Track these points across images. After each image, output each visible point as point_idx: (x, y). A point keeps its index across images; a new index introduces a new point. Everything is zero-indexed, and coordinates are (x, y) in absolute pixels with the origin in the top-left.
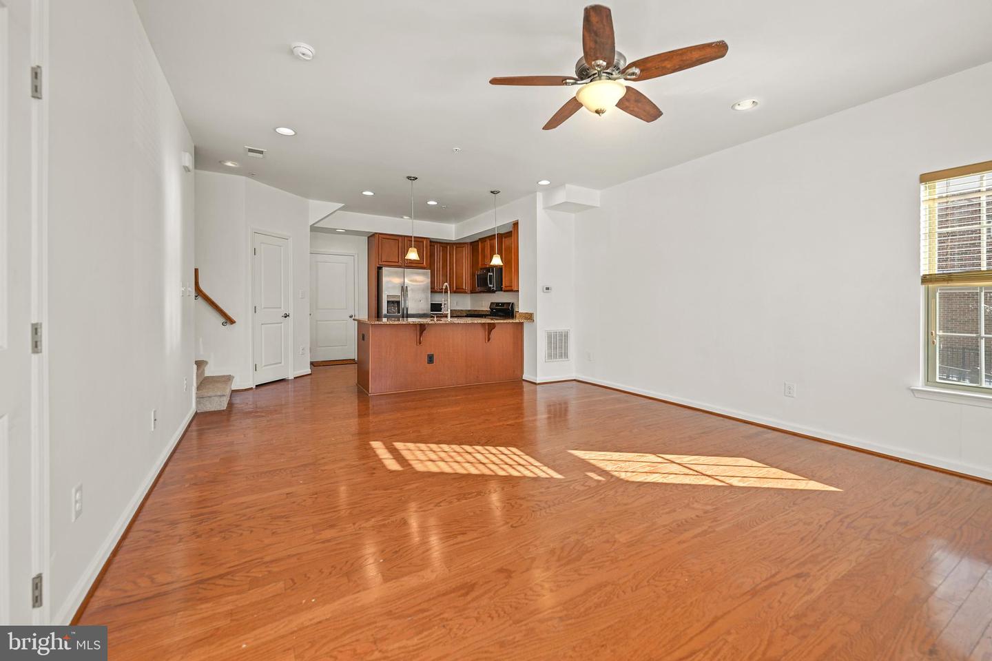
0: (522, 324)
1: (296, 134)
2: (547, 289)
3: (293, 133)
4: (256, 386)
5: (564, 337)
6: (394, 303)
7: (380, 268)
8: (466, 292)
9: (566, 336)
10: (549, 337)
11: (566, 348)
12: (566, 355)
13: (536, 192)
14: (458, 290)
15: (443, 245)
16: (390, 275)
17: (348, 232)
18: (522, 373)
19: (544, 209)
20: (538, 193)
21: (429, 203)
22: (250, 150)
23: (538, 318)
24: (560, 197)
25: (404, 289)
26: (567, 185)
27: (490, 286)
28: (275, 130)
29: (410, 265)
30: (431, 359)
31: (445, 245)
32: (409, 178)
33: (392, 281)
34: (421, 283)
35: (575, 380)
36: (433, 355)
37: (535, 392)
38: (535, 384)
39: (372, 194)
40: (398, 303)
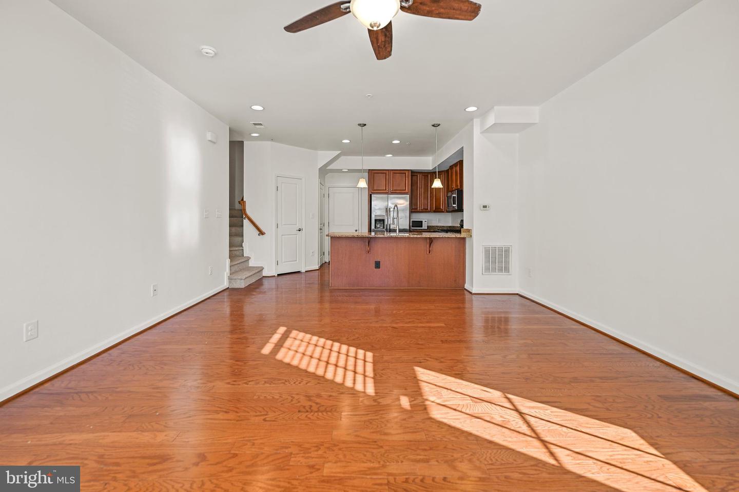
0: (464, 239)
1: (264, 109)
2: (485, 207)
3: (262, 109)
4: (278, 275)
5: (505, 253)
6: (380, 221)
7: (371, 195)
8: (443, 212)
9: (507, 251)
10: (487, 251)
11: (507, 262)
12: (507, 270)
13: (472, 120)
14: (437, 210)
15: (424, 174)
16: (377, 199)
17: (350, 171)
18: (464, 282)
19: (481, 133)
20: (475, 120)
21: (393, 142)
22: (255, 124)
23: (475, 233)
24: (491, 120)
25: (387, 210)
26: (495, 107)
27: (454, 205)
28: (251, 107)
29: (394, 191)
30: (378, 265)
31: (426, 174)
32: (360, 125)
33: (379, 204)
34: (402, 206)
35: (517, 294)
36: (380, 262)
37: (471, 301)
38: (471, 293)
39: (349, 141)
40: (383, 220)
